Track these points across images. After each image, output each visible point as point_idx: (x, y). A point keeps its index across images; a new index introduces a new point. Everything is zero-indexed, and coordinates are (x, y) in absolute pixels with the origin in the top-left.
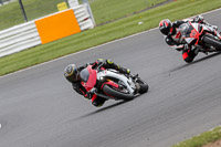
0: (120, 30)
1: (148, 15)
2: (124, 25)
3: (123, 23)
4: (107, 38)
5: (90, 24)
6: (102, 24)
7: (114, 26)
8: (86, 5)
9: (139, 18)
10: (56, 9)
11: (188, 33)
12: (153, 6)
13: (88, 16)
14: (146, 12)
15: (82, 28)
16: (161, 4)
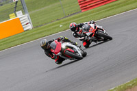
0: (48, 30)
1: (65, 21)
2: (51, 27)
3: (50, 26)
4: (40, 35)
5: (30, 27)
6: (37, 27)
7: (45, 27)
8: (27, 15)
9: (60, 23)
10: (9, 18)
11: (88, 30)
12: (69, 16)
13: (28, 22)
14: (64, 19)
15: (25, 29)
16: (74, 14)
